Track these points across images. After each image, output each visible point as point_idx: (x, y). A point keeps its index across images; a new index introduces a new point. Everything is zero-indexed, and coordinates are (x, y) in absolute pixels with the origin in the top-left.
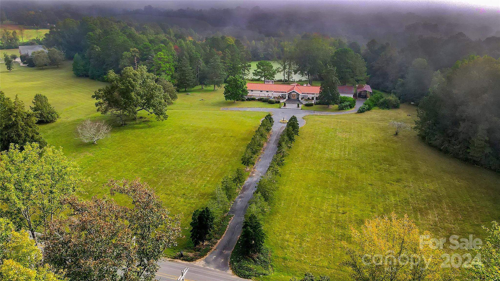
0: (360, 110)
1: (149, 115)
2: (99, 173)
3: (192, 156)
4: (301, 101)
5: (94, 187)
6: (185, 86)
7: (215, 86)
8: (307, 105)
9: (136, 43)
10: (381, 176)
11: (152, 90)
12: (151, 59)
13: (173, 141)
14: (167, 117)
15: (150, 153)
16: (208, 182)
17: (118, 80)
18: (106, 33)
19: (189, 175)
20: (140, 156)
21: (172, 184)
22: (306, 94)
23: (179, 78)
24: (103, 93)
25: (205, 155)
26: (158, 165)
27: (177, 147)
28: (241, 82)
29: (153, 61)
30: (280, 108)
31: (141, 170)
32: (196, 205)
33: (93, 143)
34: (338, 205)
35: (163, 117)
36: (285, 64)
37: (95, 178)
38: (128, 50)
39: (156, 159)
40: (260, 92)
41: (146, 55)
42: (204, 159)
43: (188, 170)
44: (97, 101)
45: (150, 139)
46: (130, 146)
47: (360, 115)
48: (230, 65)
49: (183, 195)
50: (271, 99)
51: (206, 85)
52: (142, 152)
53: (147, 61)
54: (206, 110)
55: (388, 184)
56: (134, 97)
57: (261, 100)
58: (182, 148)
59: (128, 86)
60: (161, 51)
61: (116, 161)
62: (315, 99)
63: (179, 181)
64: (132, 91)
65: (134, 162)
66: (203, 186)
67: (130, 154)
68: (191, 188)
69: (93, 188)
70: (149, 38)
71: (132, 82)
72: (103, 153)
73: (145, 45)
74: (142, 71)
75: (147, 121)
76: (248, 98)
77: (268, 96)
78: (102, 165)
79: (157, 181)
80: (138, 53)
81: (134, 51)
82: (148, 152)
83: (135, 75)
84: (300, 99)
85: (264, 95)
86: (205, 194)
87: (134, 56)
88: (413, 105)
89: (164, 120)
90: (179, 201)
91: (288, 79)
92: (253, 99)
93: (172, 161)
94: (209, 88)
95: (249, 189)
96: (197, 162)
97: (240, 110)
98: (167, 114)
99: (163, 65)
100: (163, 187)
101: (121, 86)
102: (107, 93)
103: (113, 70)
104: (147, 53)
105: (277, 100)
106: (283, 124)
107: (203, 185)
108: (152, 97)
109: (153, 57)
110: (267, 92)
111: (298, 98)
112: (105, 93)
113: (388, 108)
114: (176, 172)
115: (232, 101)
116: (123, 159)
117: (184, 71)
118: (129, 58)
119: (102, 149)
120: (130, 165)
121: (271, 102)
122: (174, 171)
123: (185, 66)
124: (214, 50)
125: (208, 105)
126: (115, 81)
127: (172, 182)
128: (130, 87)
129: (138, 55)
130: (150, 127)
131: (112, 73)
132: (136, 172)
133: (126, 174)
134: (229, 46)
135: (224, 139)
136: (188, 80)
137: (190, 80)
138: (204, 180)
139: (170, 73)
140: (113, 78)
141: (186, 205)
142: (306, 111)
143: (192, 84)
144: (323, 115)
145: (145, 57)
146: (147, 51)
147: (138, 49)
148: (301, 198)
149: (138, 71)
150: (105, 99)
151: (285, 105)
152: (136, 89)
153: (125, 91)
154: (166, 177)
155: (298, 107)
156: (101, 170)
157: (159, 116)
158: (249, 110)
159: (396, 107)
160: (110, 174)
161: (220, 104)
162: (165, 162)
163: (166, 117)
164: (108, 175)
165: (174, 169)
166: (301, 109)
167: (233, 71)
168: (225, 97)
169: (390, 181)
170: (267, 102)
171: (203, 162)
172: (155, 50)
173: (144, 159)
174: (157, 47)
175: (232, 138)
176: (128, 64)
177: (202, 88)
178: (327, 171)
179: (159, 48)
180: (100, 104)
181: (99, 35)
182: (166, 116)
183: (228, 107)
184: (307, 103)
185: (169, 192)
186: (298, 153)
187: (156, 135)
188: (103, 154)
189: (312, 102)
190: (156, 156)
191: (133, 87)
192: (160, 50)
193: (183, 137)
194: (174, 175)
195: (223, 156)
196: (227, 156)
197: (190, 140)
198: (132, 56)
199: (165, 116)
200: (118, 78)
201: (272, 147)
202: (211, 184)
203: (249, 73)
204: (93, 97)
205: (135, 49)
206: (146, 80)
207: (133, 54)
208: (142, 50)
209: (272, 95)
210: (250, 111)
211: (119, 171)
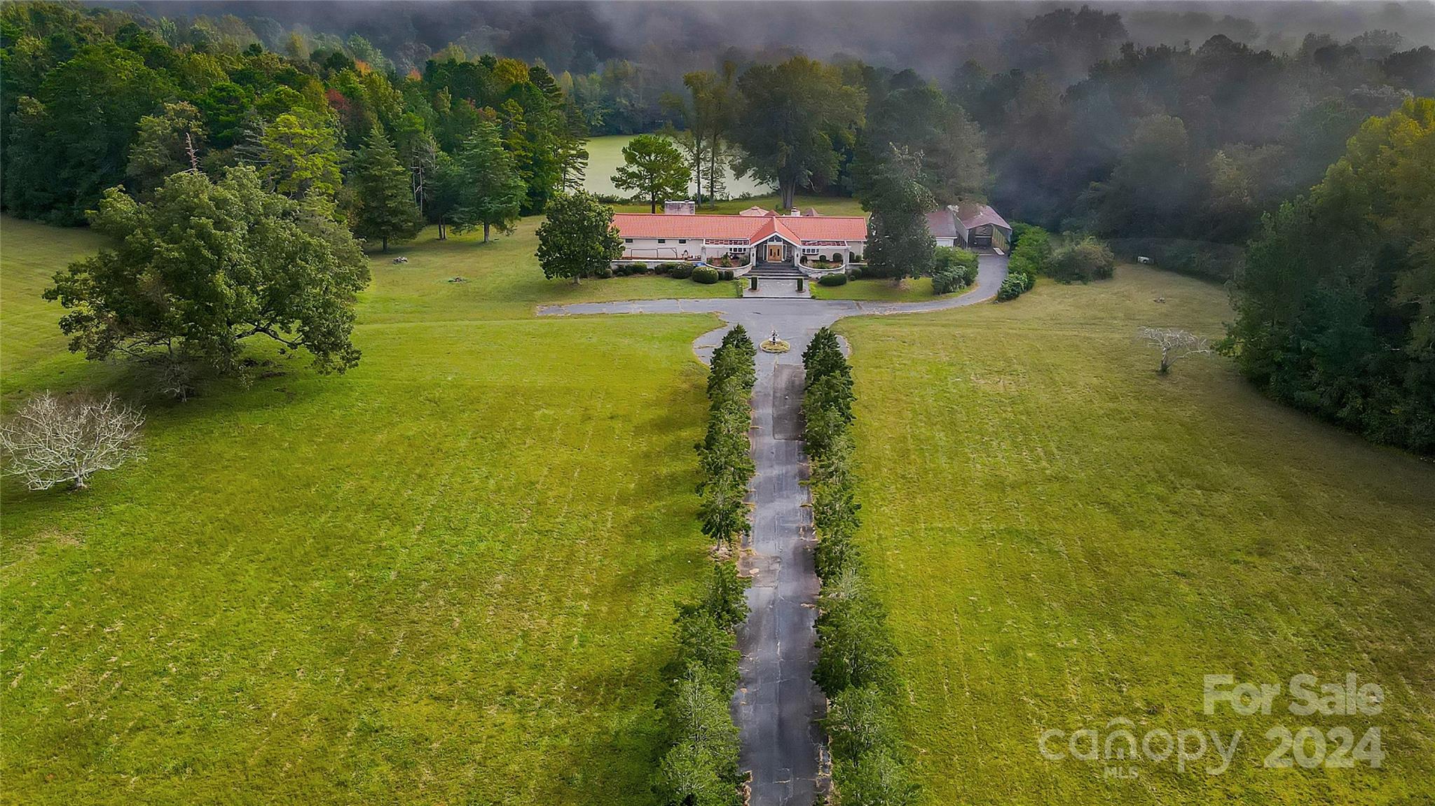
0: (1007, 292)
1: (283, 352)
2: (119, 626)
3: (490, 510)
4: (803, 268)
5: (113, 703)
6: (386, 232)
7: (486, 230)
8: (825, 282)
9: (183, 84)
10: (1196, 535)
11: (291, 258)
12: (254, 140)
13: (401, 451)
14: (358, 358)
15: (323, 510)
16: (590, 618)
17: (150, 226)
18: (59, 48)
19: (501, 595)
20: (282, 531)
21: (446, 646)
22: (814, 244)
23: (361, 204)
24: (89, 277)
25: (539, 504)
26: (364, 562)
27: (420, 476)
28: (599, 214)
29: (261, 145)
30: (742, 297)
31: (300, 596)
32: (577, 737)
33: (71, 487)
34: (1117, 675)
35: (343, 358)
36: (699, 145)
37: (108, 654)
38: (161, 112)
39: (354, 538)
40: (655, 244)
41: (229, 125)
42: (541, 522)
43: (491, 573)
44: (67, 313)
45: (306, 450)
46: (230, 489)
47: (1006, 309)
48: (524, 154)
49: (508, 694)
50: (701, 267)
51: (458, 227)
52: (286, 511)
53: (236, 147)
54: (483, 318)
55: (1237, 567)
56: (227, 291)
57: (667, 271)
58: (445, 479)
59: (196, 250)
60: (287, 109)
61: (184, 561)
62: (846, 258)
63: (472, 628)
64: (214, 269)
65: (262, 557)
66: (576, 642)
67: (237, 523)
68: (530, 659)
69: (104, 706)
70: (227, 64)
71: (210, 235)
72: (123, 530)
73: (222, 89)
74: (241, 186)
75: (275, 375)
76: (619, 266)
77: (685, 257)
78: (127, 585)
79: (379, 638)
80: (197, 119)
81: (180, 113)
82: (312, 508)
83: (220, 203)
84: (797, 261)
85: (672, 252)
86: (597, 682)
87: (183, 132)
88: (1146, 263)
89: (344, 369)
90: (501, 728)
91: (712, 194)
92: (638, 270)
93: (418, 539)
94: (466, 235)
95: (763, 640)
96: (516, 533)
97: (604, 310)
98: (355, 347)
99: (300, 162)
100: (413, 667)
101: (167, 250)
102: (108, 277)
103: (121, 186)
104: (231, 118)
105: (723, 270)
106: (776, 356)
107: (572, 637)
108: (296, 287)
109: (258, 131)
110: (683, 241)
111: (790, 260)
112: (96, 279)
113: (1082, 278)
114: (446, 586)
115: (571, 280)
116: (213, 550)
117: (376, 179)
118: (163, 140)
119: (116, 508)
120: (250, 577)
121: (703, 279)
122: (439, 584)
123: (379, 162)
124: (468, 106)
125: (482, 297)
126: (138, 231)
127: (444, 634)
128: (205, 252)
129: (199, 126)
130: (291, 397)
131: (120, 197)
132: (278, 603)
133: (240, 619)
134: (514, 91)
135: (589, 428)
136: (394, 212)
137: (403, 213)
138: (572, 613)
139: (328, 188)
140: (129, 219)
141: (533, 745)
142: (830, 305)
143: (410, 224)
144: (892, 315)
145: (226, 132)
146: (231, 111)
147: (196, 104)
148: (968, 659)
149: (228, 188)
150: (100, 301)
151: (754, 287)
152: (230, 260)
153: (185, 267)
154: (414, 615)
155: (800, 289)
156: (131, 614)
157: (326, 354)
158: (634, 308)
159: (1103, 274)
160: (172, 625)
161: (524, 294)
162: (392, 548)
163: (352, 358)
164: (165, 632)
165: (438, 575)
166: (813, 298)
167: (536, 175)
168: (544, 266)
169: (1239, 556)
170: (687, 277)
171: (540, 533)
172: (261, 110)
173: (301, 540)
174: (267, 97)
175: (617, 425)
176: (160, 159)
177: (442, 238)
178: (1009, 531)
179: (279, 101)
180: (80, 320)
181: (35, 57)
182: (352, 353)
183: (559, 303)
184: (824, 274)
185: (441, 689)
186: (878, 467)
187: (327, 431)
188: (124, 535)
189: (841, 272)
190: (349, 525)
191: (217, 249)
192: (278, 106)
193: (435, 434)
194: (441, 603)
195: (608, 499)
196: (623, 500)
197: (463, 443)
198: (175, 130)
199: (348, 353)
200: (145, 216)
201: (774, 451)
202: (605, 629)
203: (582, 177)
204: (50, 295)
205: (186, 105)
206: (264, 220)
207: (181, 123)
208: (210, 107)
209: (701, 252)
210: (641, 314)
211: (208, 608)
